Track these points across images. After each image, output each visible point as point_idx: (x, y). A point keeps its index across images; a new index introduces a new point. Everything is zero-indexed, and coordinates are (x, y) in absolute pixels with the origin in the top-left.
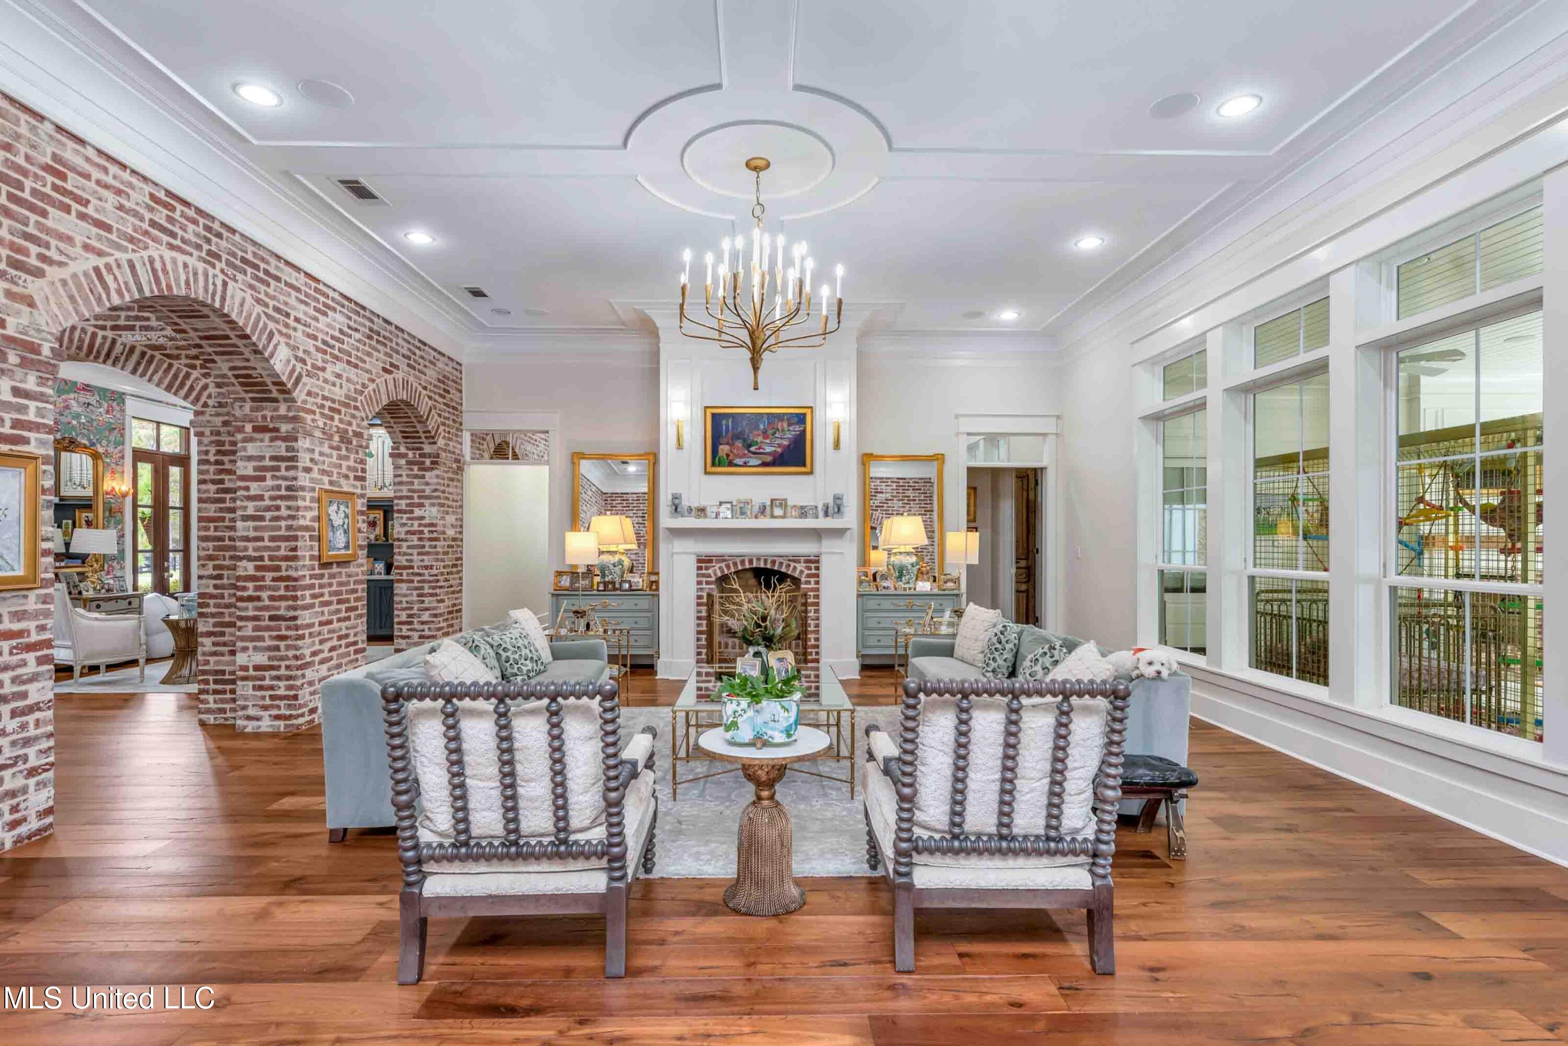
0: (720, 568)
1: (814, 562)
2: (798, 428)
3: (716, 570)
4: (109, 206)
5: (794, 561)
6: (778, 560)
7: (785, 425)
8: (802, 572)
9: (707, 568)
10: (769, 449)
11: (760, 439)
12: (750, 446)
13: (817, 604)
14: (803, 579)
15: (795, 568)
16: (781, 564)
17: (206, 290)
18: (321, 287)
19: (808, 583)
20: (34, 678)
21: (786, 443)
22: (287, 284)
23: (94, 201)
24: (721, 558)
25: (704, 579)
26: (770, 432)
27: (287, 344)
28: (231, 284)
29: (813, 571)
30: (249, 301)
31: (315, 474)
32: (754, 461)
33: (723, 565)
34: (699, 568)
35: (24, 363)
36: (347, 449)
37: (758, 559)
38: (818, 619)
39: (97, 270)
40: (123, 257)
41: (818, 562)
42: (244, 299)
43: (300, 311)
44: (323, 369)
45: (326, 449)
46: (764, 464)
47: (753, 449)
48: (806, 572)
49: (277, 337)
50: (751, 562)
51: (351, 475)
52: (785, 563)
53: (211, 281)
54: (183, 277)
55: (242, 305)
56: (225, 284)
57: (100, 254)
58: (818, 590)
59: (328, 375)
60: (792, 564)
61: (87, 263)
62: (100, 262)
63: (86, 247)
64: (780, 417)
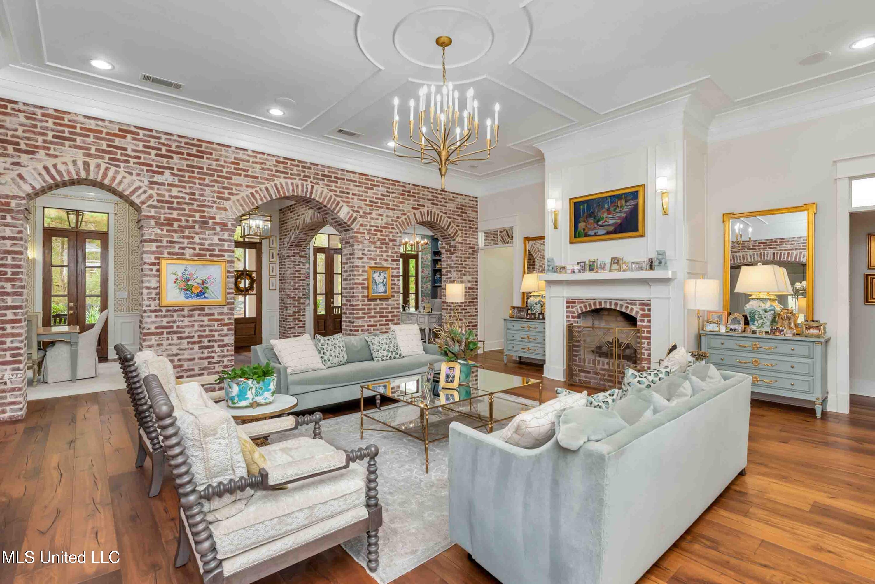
0: (580, 307)
1: (646, 305)
2: (632, 203)
3: (578, 309)
4: (257, 170)
5: (631, 304)
6: (620, 303)
7: (623, 202)
8: (637, 312)
9: (572, 307)
10: (611, 222)
11: (605, 215)
12: (598, 221)
13: (649, 338)
14: (638, 318)
15: (632, 309)
16: (622, 306)
17: (302, 191)
18: (370, 177)
19: (643, 321)
21: (623, 215)
22: (347, 180)
23: (251, 169)
24: (581, 301)
25: (571, 315)
26: (612, 209)
27: (347, 206)
28: (316, 187)
29: (646, 312)
30: (326, 191)
31: (365, 259)
32: (601, 231)
33: (582, 305)
34: (568, 307)
35: (222, 230)
36: (386, 248)
37: (605, 302)
38: (650, 350)
39: (252, 194)
40: (263, 186)
41: (649, 305)
42: (323, 191)
43: (356, 190)
44: (371, 213)
45: (372, 248)
46: (609, 233)
47: (600, 223)
48: (641, 312)
49: (341, 204)
50: (600, 303)
51: (390, 259)
52: (625, 305)
53: (305, 187)
54: (291, 188)
55: (321, 194)
56: (312, 187)
57: (253, 187)
58: (649, 327)
59: (374, 215)
60: (630, 306)
61: (246, 192)
62: (253, 190)
63: (247, 186)
64: (619, 197)
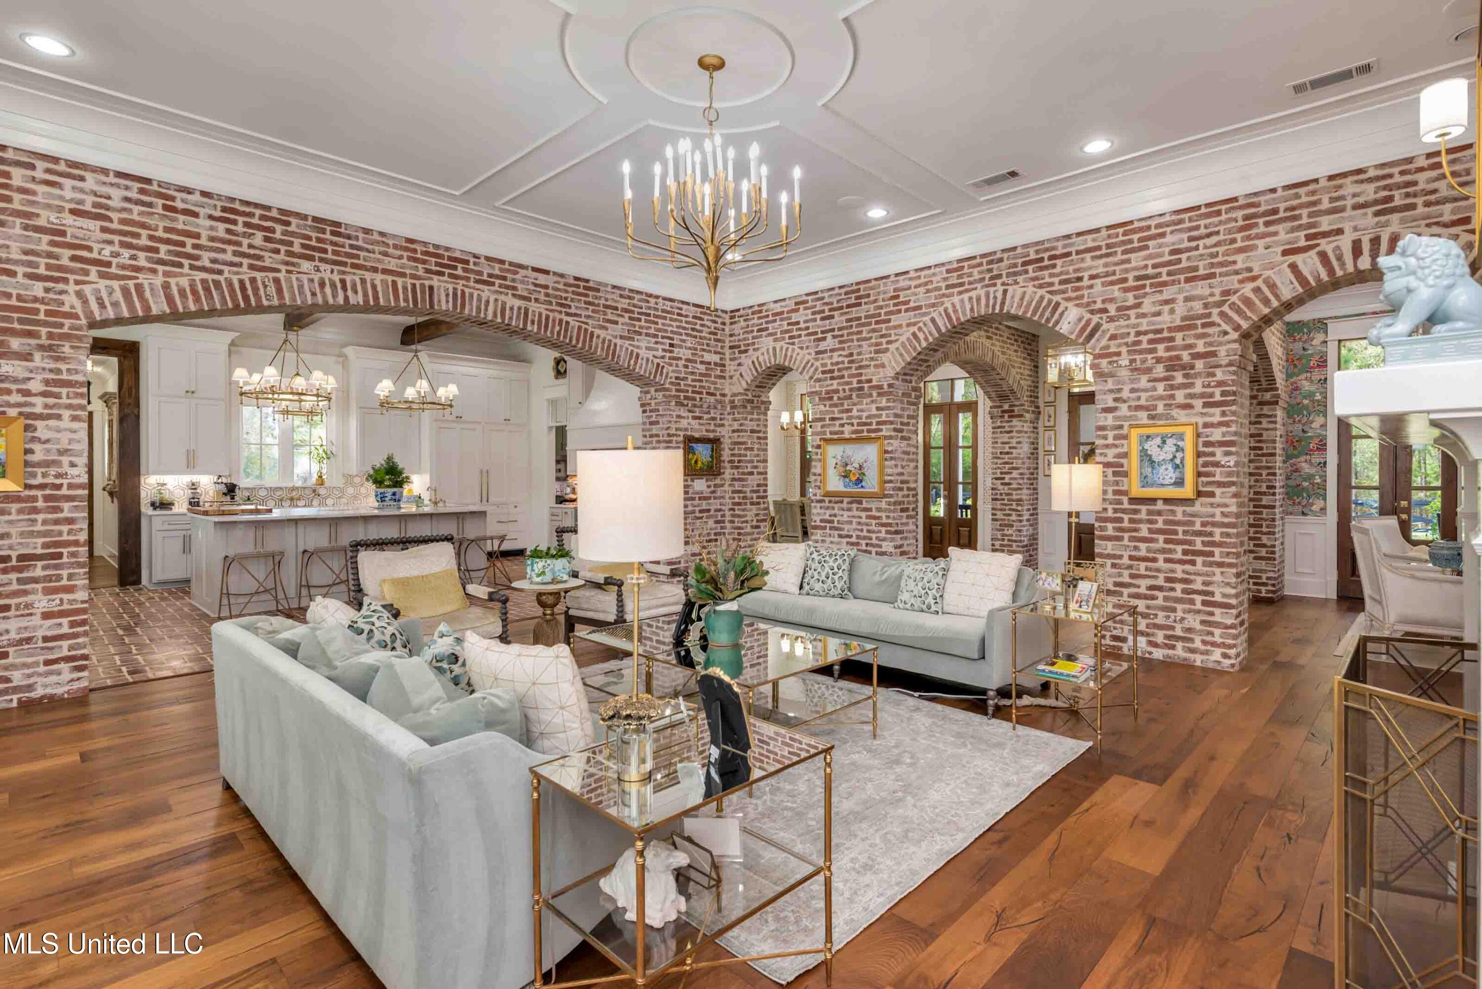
4: (921, 296)
17: (987, 305)
18: (1136, 225)
20: (884, 540)
22: (1078, 252)
23: (912, 298)
27: (1077, 305)
28: (1010, 289)
30: (1030, 290)
31: (1124, 410)
35: (879, 395)
36: (1186, 376)
39: (914, 334)
40: (927, 319)
42: (1025, 293)
43: (1099, 266)
44: (1138, 305)
45: (1143, 382)
49: (1063, 304)
51: (1198, 403)
53: (992, 296)
54: (968, 307)
55: (1022, 299)
56: (1005, 292)
57: (915, 324)
59: (1148, 306)
61: (907, 333)
62: (915, 329)
63: (908, 325)
